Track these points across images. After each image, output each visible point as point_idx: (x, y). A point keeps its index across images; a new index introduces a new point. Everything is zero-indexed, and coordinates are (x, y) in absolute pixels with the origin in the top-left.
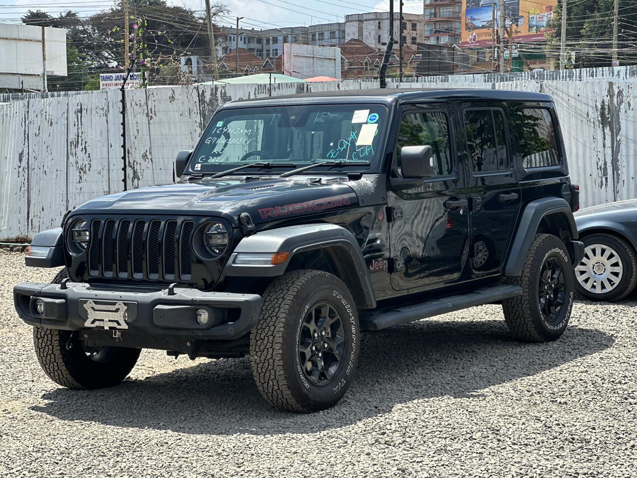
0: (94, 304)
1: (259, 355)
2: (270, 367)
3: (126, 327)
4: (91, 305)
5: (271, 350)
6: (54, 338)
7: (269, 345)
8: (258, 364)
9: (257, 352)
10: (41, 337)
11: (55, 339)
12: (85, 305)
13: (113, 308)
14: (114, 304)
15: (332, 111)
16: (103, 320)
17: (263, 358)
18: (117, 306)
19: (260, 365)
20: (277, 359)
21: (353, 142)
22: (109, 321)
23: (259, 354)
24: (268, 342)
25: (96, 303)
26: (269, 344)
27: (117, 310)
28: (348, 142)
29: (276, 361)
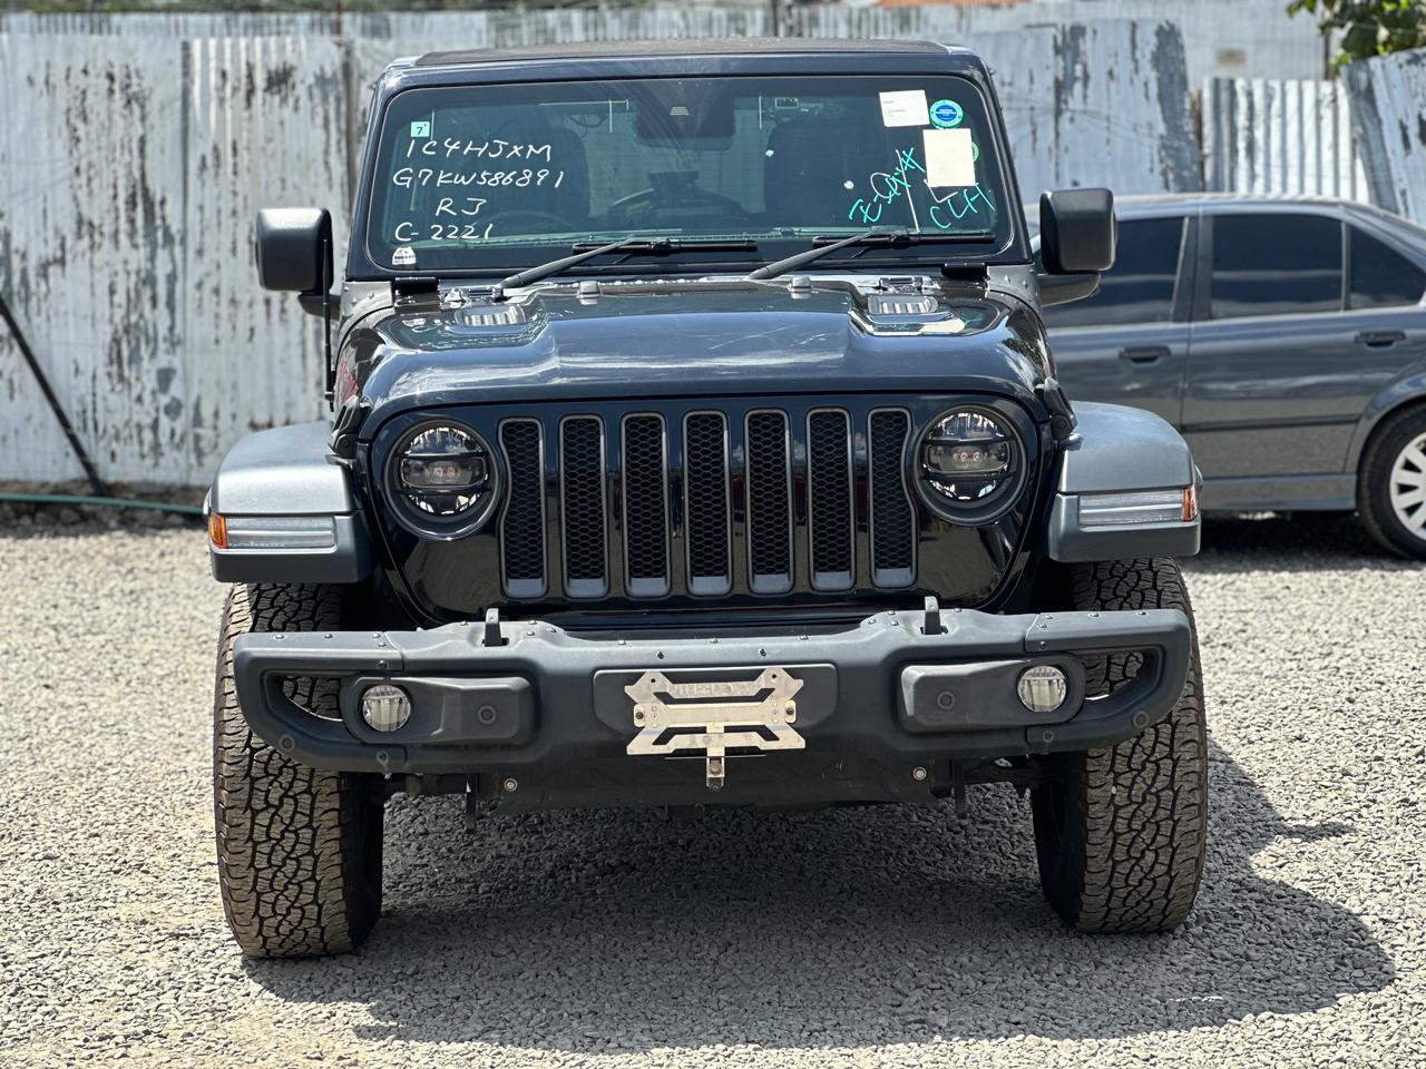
0: (668, 683)
1: (1128, 783)
2: (1162, 814)
3: (800, 743)
4: (657, 687)
5: (1167, 765)
6: (322, 805)
7: (1162, 750)
8: (1118, 808)
9: (1117, 775)
10: (269, 805)
11: (326, 806)
12: (629, 690)
13: (750, 688)
14: (753, 676)
15: (805, 93)
16: (703, 730)
17: (1138, 791)
18: (762, 683)
19: (1125, 813)
20: (1187, 787)
21: (917, 177)
22: (728, 729)
23: (1126, 780)
24: (1156, 741)
25: (675, 679)
26: (1159, 747)
27: (763, 695)
28: (900, 177)
29: (1181, 795)
